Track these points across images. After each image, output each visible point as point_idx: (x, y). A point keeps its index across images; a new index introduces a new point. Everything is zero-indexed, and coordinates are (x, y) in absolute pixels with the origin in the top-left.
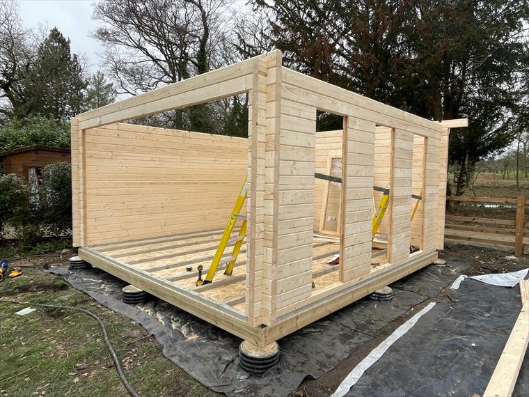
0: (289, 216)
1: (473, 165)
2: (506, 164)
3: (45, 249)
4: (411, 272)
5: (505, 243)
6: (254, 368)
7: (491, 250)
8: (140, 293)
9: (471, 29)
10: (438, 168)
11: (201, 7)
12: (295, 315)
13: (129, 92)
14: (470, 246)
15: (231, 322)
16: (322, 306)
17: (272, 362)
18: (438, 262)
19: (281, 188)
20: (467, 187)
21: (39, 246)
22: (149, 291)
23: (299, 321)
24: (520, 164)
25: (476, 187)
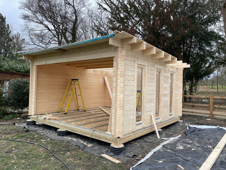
0: (127, 99)
1: (197, 82)
2: (213, 82)
3: (9, 117)
4: (169, 124)
5: (206, 114)
6: (116, 152)
7: (201, 117)
8: (65, 131)
9: (193, 26)
10: (179, 84)
11: (74, 7)
12: (129, 135)
13: (35, 44)
14: (193, 115)
15: (106, 138)
16: (137, 133)
17: (122, 150)
18: (180, 121)
19: (125, 89)
20: (195, 92)
21: (6, 116)
22: (69, 131)
23: (130, 137)
24: (218, 82)
25: (199, 93)
